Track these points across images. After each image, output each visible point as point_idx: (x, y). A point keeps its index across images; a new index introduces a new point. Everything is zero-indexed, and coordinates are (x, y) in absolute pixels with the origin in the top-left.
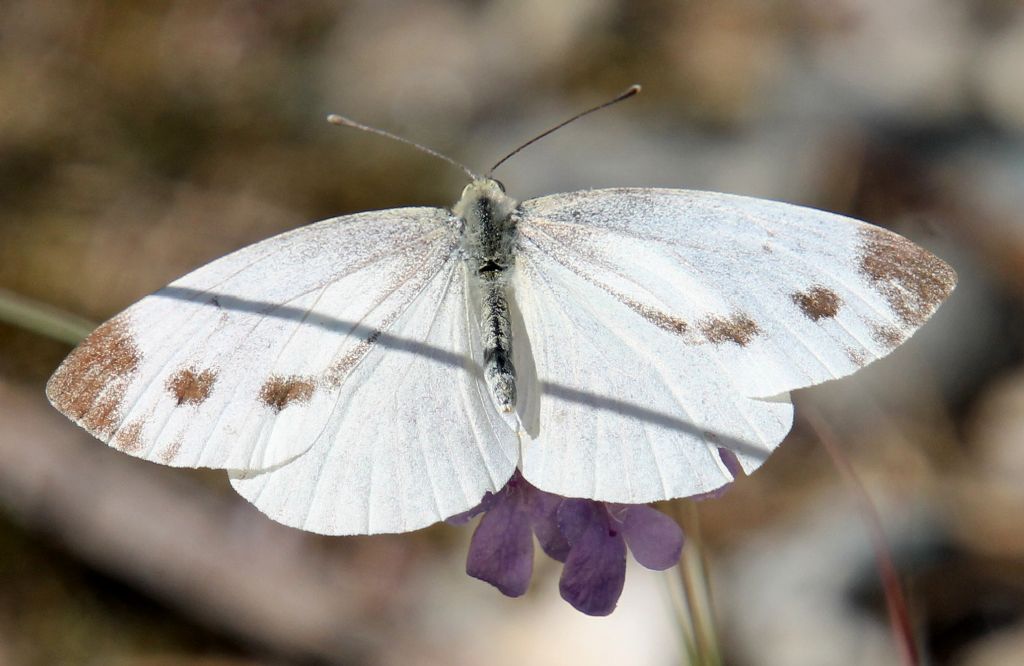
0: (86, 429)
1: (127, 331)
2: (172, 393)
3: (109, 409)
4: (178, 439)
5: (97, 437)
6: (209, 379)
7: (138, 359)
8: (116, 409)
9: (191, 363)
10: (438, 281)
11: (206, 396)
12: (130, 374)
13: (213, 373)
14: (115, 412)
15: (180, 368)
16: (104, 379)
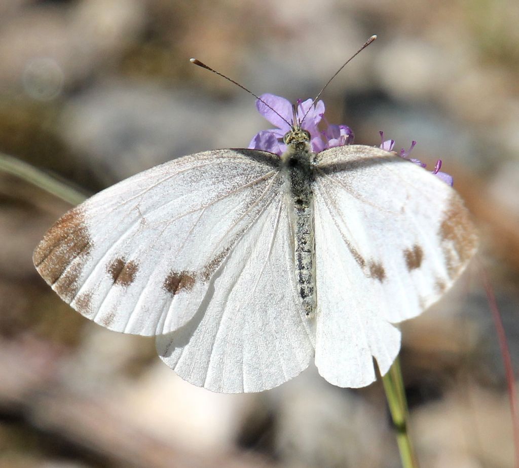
0: (57, 293)
1: (83, 222)
2: (110, 276)
3: (72, 280)
4: (113, 310)
5: (64, 300)
6: (133, 268)
7: (90, 246)
8: (76, 281)
9: (122, 254)
10: (272, 210)
11: (132, 281)
12: (85, 257)
13: (136, 264)
14: (75, 284)
15: (116, 256)
16: (69, 257)
